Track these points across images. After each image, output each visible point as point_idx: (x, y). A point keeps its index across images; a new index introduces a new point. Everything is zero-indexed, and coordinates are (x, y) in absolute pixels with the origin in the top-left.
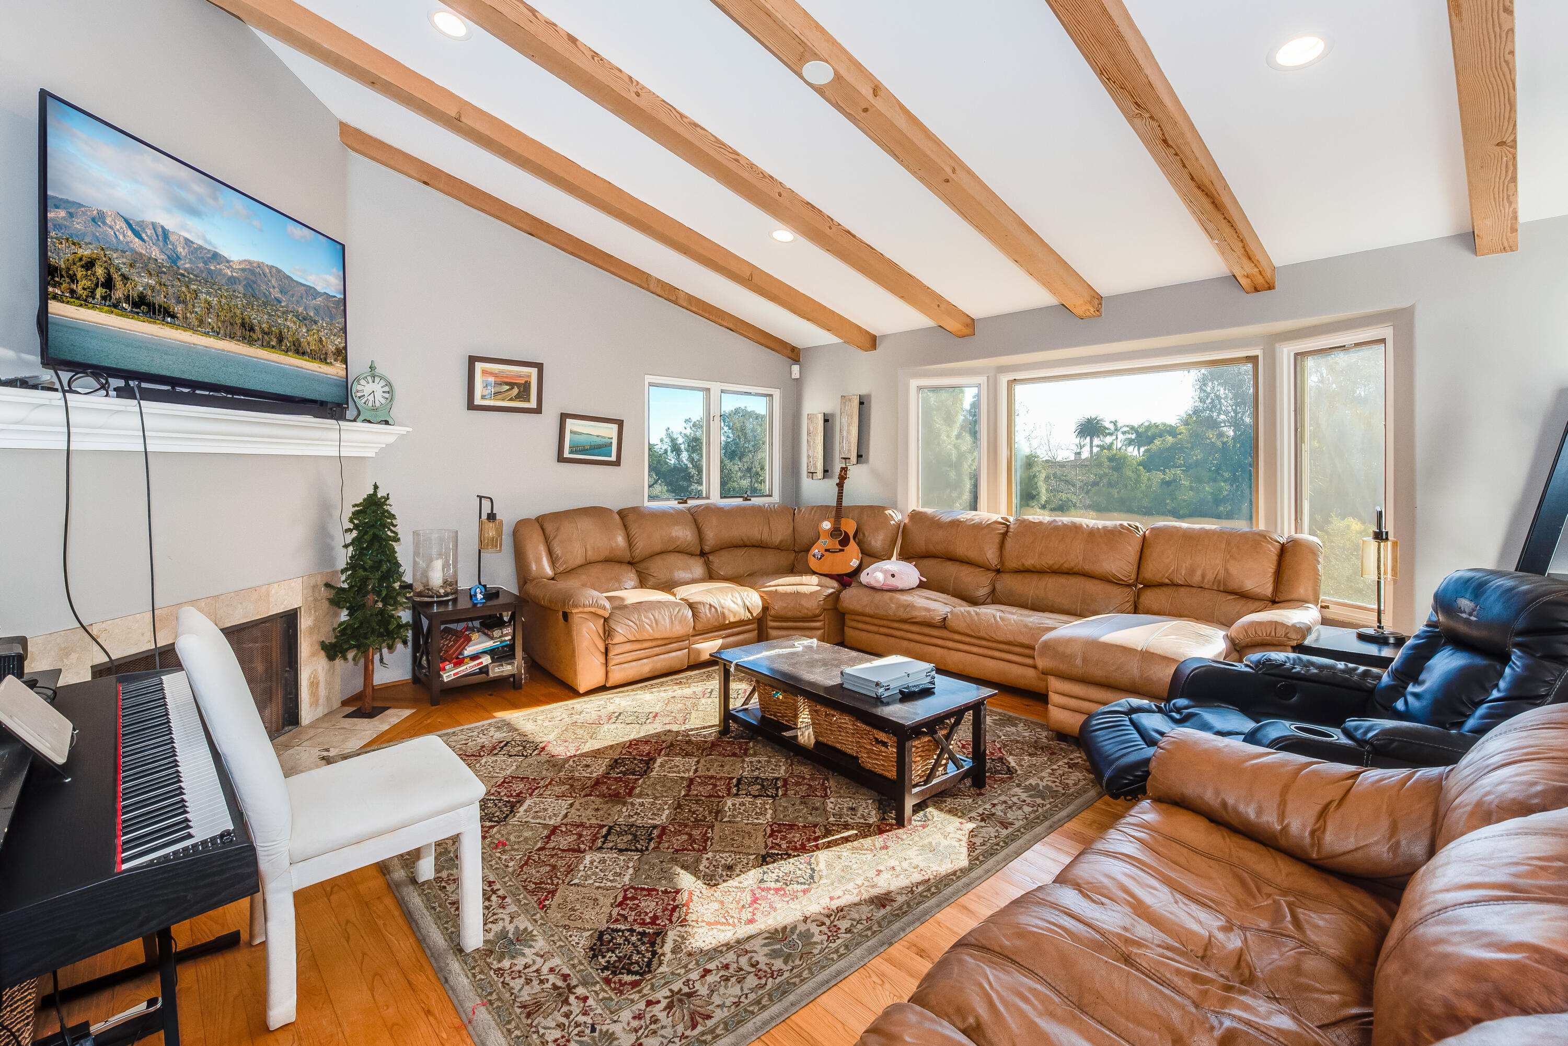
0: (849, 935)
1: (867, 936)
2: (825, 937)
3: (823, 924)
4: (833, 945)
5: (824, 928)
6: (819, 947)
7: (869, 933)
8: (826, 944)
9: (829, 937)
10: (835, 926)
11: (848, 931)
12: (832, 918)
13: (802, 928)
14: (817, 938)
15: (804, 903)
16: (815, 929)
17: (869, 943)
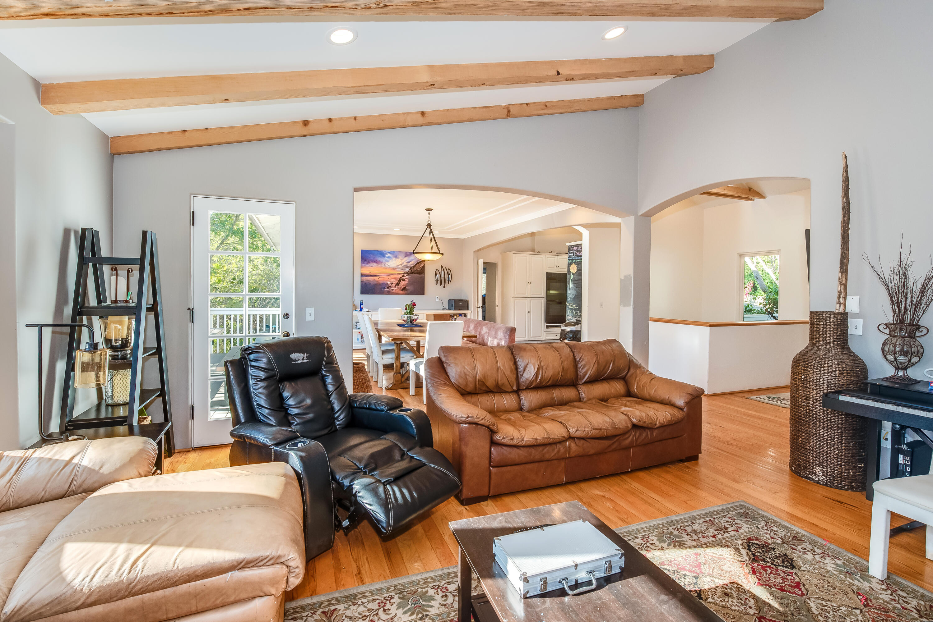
0: (637, 536)
1: (627, 533)
2: (650, 538)
3: (651, 544)
4: (646, 534)
5: (651, 542)
6: (654, 534)
7: (625, 534)
8: (650, 535)
9: (648, 537)
10: (644, 541)
11: (637, 538)
12: (645, 545)
13: (665, 545)
14: (655, 538)
15: (664, 557)
16: (657, 543)
17: (626, 530)
